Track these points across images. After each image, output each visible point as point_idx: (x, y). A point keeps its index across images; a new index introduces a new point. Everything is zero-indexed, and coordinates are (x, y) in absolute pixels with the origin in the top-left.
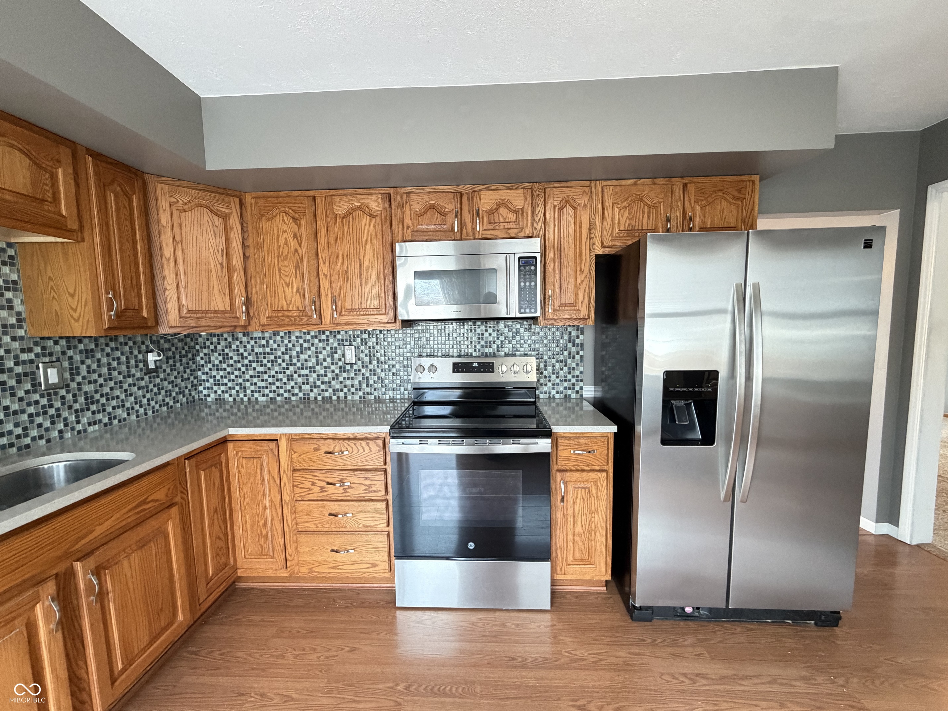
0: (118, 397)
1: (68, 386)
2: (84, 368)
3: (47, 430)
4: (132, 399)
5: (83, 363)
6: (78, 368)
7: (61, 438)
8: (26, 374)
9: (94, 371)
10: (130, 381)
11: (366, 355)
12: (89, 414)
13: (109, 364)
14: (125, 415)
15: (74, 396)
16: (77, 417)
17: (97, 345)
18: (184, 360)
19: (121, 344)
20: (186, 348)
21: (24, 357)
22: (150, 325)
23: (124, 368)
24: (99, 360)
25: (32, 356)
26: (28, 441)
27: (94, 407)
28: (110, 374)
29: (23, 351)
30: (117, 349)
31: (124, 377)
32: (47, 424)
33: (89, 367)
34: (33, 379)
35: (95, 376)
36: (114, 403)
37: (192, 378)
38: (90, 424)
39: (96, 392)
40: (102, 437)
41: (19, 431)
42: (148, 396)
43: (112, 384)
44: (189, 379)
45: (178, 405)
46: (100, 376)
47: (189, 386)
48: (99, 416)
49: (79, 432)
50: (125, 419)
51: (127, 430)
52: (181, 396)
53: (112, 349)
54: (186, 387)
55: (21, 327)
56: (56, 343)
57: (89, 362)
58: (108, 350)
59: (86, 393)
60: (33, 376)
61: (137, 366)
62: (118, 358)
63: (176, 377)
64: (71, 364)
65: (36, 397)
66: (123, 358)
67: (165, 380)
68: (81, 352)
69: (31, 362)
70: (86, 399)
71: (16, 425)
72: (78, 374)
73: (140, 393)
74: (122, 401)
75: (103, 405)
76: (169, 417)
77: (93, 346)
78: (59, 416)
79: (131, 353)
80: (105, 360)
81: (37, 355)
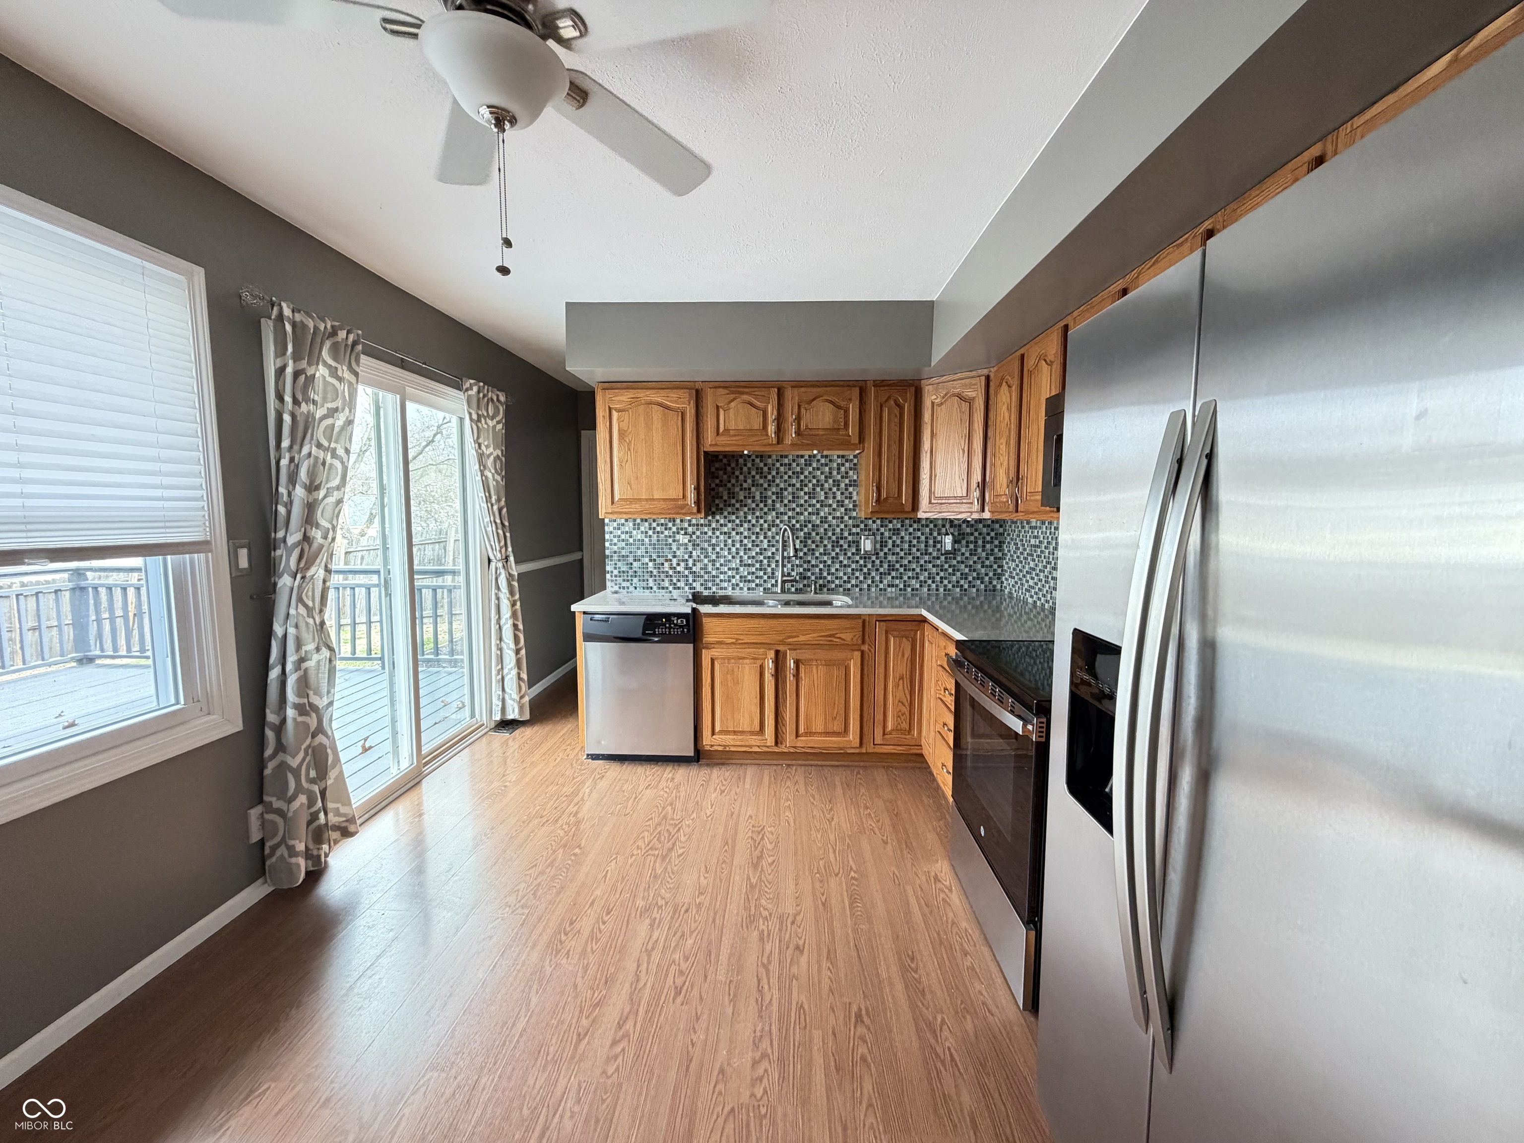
0: (914, 570)
1: (877, 554)
2: (890, 542)
3: (861, 582)
4: (926, 574)
5: (890, 538)
6: (886, 542)
7: (869, 590)
8: (854, 542)
9: (898, 546)
10: (927, 558)
12: (890, 578)
13: (910, 542)
14: (918, 586)
15: (881, 562)
16: (881, 578)
17: (902, 526)
18: (988, 546)
19: (923, 526)
20: (993, 534)
21: (854, 530)
22: (906, 509)
23: (923, 546)
24: (902, 538)
25: (858, 530)
26: (849, 586)
27: (894, 574)
28: (910, 550)
29: (854, 526)
30: (919, 530)
31: (922, 554)
32: (861, 578)
33: (894, 542)
34: (857, 546)
35: (898, 550)
36: (910, 574)
37: (995, 566)
38: (889, 586)
39: (897, 562)
40: (897, 599)
41: (845, 578)
42: (942, 574)
43: (910, 558)
44: (991, 566)
45: (974, 590)
46: (902, 550)
47: (991, 574)
48: (897, 582)
49: (881, 590)
50: (917, 589)
52: (979, 582)
53: (914, 530)
54: (987, 575)
55: (854, 510)
56: (874, 522)
57: (894, 538)
58: (911, 530)
59: (889, 562)
60: (857, 543)
61: (934, 546)
62: (919, 538)
63: (975, 562)
64: (882, 538)
65: (857, 558)
66: (923, 538)
67: (962, 562)
68: (890, 530)
69: (858, 534)
70: (889, 566)
71: (845, 574)
72: (886, 546)
73: (934, 570)
74: (917, 574)
75: (901, 573)
77: (899, 526)
78: (869, 574)
79: (931, 534)
80: (907, 538)
81: (861, 530)
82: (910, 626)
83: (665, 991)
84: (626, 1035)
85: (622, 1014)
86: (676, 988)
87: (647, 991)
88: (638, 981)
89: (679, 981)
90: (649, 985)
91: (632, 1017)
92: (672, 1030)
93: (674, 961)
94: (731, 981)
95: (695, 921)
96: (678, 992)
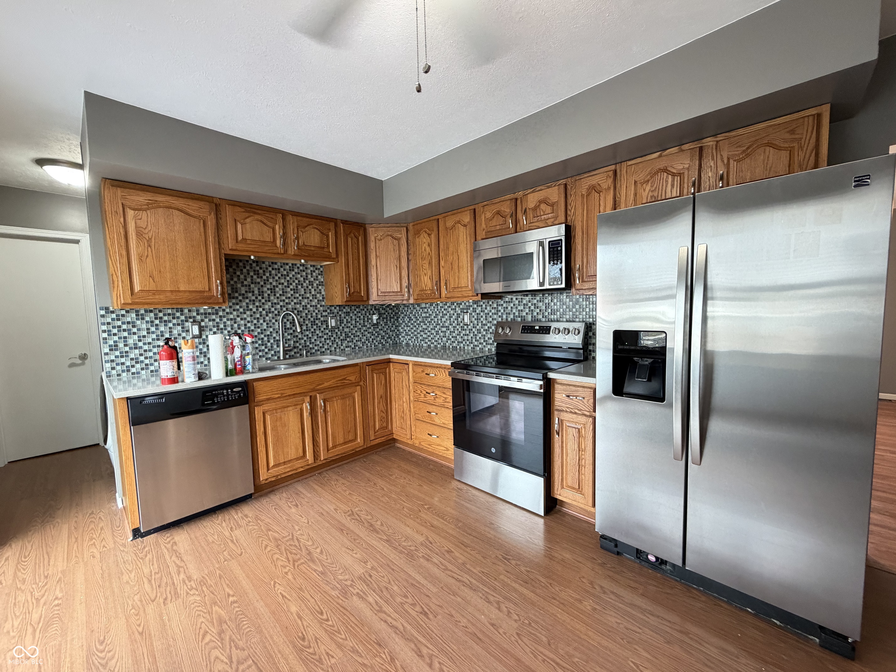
0: (359, 336)
1: (339, 328)
2: (345, 320)
3: (330, 346)
4: (365, 338)
5: (345, 318)
6: (343, 320)
7: (335, 351)
8: (324, 321)
9: (349, 322)
10: (364, 328)
11: (475, 319)
12: (346, 342)
13: (356, 319)
14: (361, 345)
15: (341, 333)
16: (342, 343)
17: (351, 310)
18: (392, 320)
19: (361, 310)
20: (394, 313)
21: (324, 314)
22: (364, 299)
23: (362, 321)
24: (351, 317)
25: (326, 314)
26: (324, 350)
27: (348, 339)
28: (356, 324)
29: (324, 311)
30: (359, 312)
31: (362, 326)
32: (330, 344)
33: (347, 320)
34: (327, 324)
35: (349, 325)
36: (357, 338)
37: (396, 331)
38: (346, 347)
39: (350, 332)
40: (351, 354)
41: (321, 345)
42: (373, 337)
43: (356, 329)
44: (394, 331)
45: (388, 344)
46: (351, 325)
47: (394, 335)
48: (350, 344)
49: (342, 350)
50: (361, 347)
51: (362, 353)
52: (390, 340)
53: (357, 312)
54: (393, 335)
55: (323, 301)
56: (335, 308)
57: (347, 317)
58: (355, 312)
59: (345, 332)
60: (326, 322)
61: (368, 321)
62: (360, 317)
63: (387, 329)
64: (340, 318)
65: (327, 331)
66: (362, 317)
67: (382, 330)
68: (344, 313)
69: (326, 316)
70: (345, 335)
71: (320, 342)
72: (343, 323)
73: (369, 335)
74: (360, 338)
75: (352, 339)
76: (382, 350)
77: (349, 310)
78: (335, 341)
79: (366, 314)
80: (354, 317)
81: (328, 313)
82: (383, 366)
83: (418, 619)
84: (431, 657)
85: (413, 650)
86: (421, 613)
87: (409, 627)
88: (397, 628)
89: (418, 608)
90: (406, 625)
91: (419, 645)
92: (448, 632)
93: (401, 603)
94: (442, 588)
95: (383, 577)
96: (426, 614)
